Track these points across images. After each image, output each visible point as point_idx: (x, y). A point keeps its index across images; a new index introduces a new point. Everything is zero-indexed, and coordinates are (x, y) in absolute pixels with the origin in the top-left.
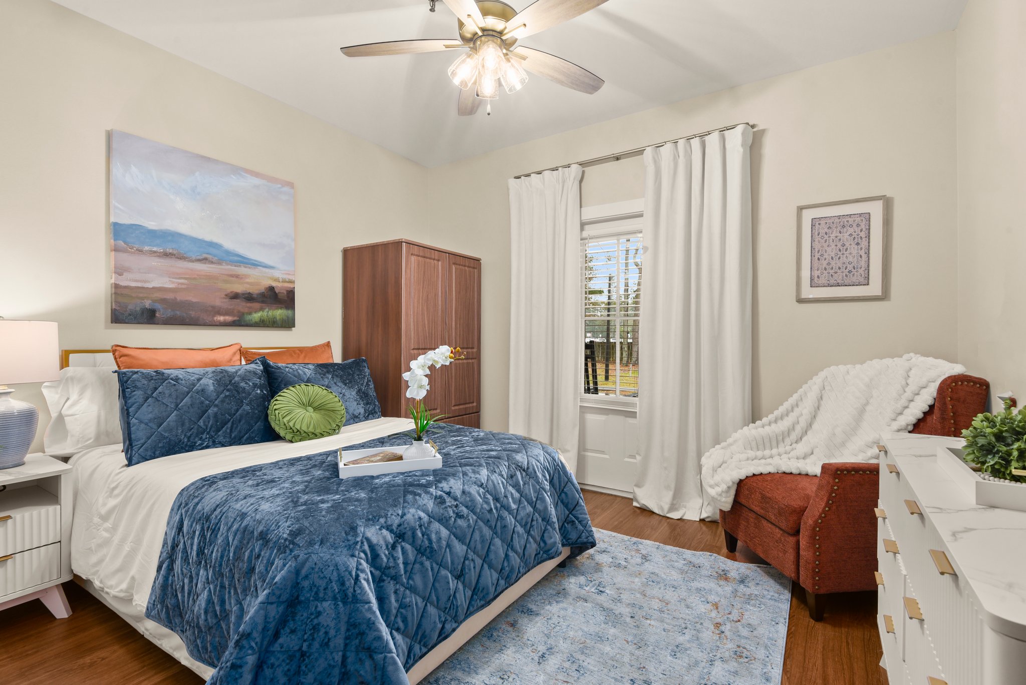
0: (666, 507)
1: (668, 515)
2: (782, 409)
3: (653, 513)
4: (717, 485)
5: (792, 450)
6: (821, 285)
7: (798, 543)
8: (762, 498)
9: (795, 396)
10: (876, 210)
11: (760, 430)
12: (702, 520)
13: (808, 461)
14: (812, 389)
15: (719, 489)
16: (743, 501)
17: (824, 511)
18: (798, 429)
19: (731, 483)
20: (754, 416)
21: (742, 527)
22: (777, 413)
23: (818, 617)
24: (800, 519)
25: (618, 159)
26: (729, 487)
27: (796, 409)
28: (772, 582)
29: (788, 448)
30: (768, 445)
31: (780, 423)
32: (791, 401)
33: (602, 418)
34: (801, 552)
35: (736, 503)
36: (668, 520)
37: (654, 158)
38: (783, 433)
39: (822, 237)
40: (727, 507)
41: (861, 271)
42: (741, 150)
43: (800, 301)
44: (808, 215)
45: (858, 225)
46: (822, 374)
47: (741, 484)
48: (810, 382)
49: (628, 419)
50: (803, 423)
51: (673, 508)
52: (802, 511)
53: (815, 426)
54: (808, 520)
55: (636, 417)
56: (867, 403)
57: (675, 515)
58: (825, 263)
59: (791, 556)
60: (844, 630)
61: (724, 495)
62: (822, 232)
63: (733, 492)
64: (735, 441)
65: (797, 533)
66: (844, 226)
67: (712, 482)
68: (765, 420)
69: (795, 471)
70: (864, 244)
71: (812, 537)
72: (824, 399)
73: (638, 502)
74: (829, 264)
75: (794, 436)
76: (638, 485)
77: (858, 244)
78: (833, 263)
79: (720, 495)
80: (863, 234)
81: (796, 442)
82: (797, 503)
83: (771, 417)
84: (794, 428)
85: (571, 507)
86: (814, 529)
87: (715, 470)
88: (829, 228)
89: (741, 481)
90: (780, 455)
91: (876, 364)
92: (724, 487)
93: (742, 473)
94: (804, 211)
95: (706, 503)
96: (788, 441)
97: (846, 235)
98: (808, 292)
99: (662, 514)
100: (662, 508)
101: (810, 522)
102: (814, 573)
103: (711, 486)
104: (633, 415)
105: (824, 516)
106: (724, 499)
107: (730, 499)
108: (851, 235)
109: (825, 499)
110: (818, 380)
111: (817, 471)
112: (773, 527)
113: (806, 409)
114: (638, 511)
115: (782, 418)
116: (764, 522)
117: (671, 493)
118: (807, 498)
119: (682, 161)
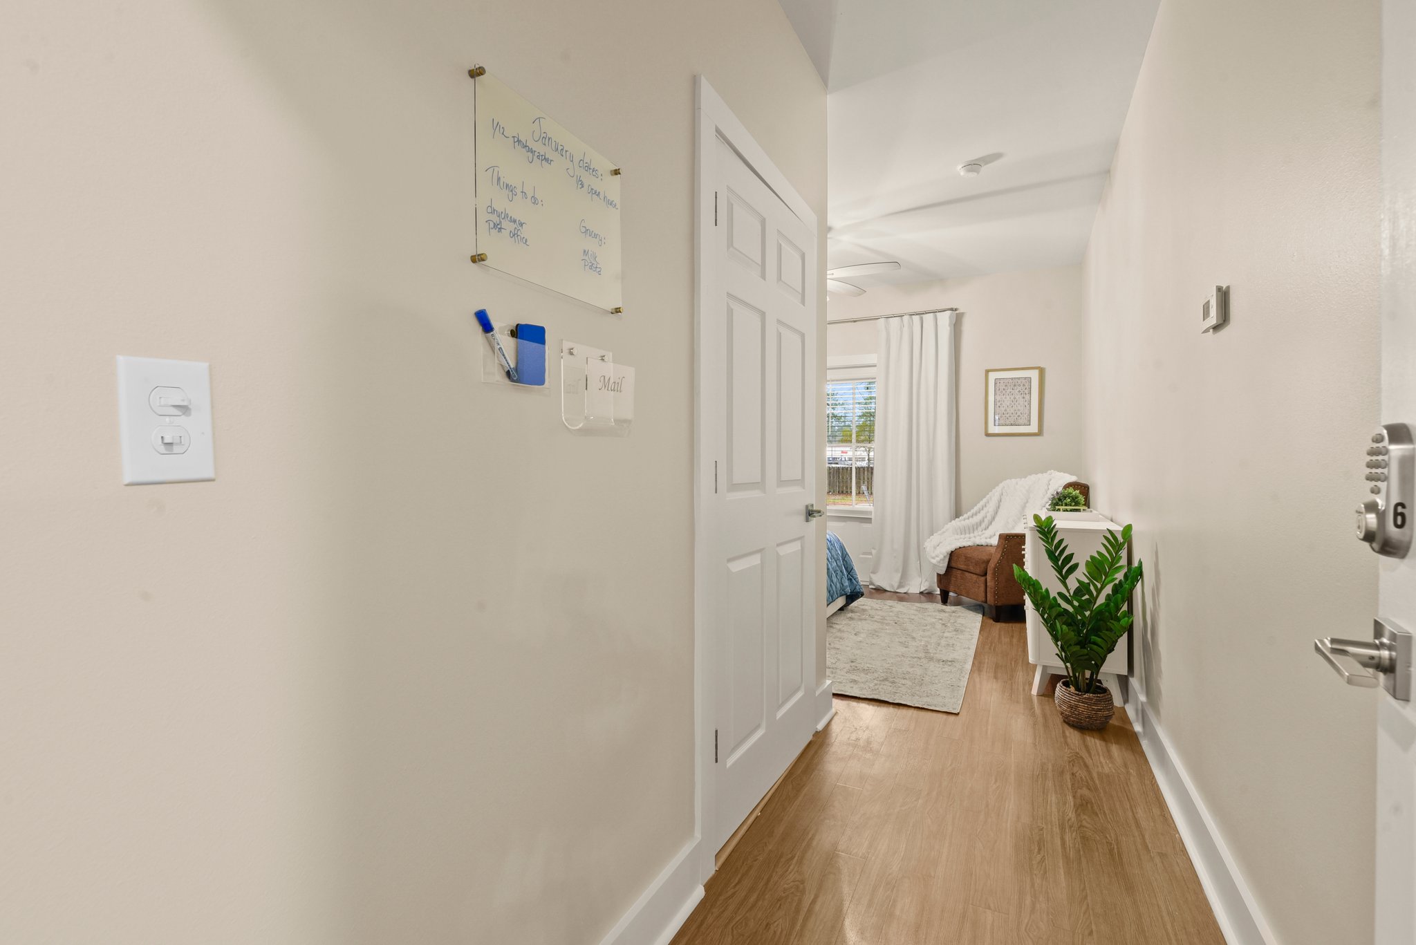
0: (896, 585)
1: (898, 591)
2: (976, 509)
3: (886, 591)
4: (937, 556)
5: (983, 534)
7: (986, 579)
8: (966, 559)
9: (985, 500)
10: (1034, 375)
11: (963, 522)
12: (921, 593)
13: (992, 539)
14: (994, 495)
15: (938, 559)
16: (953, 565)
17: (1000, 559)
18: (986, 521)
19: (946, 554)
20: (957, 514)
21: (953, 582)
22: (973, 511)
23: (997, 619)
24: (987, 566)
25: (855, 321)
26: (945, 557)
27: (985, 509)
28: (971, 612)
29: (980, 533)
30: (967, 531)
31: (975, 517)
32: (982, 503)
33: (842, 524)
34: (988, 584)
35: (949, 567)
36: (898, 594)
37: (886, 327)
38: (977, 524)
39: (1002, 392)
40: (942, 571)
41: (1026, 416)
42: (949, 328)
43: (988, 435)
44: (992, 376)
45: (1024, 385)
46: (1001, 485)
47: (952, 554)
48: (994, 490)
49: (863, 524)
50: (989, 517)
51: (900, 586)
52: (988, 562)
53: (997, 519)
54: (992, 565)
55: (871, 523)
56: (1027, 502)
57: (902, 590)
58: (1003, 409)
59: (982, 589)
60: (1011, 625)
61: (942, 562)
62: (1002, 388)
63: (947, 560)
64: (947, 530)
65: (985, 574)
66: (1015, 385)
67: (934, 555)
68: (965, 516)
69: (984, 544)
70: (1027, 397)
71: (994, 574)
72: (1002, 501)
73: (874, 585)
74: (1006, 410)
75: (983, 526)
76: (874, 572)
77: (1024, 398)
78: (1008, 410)
79: (939, 562)
80: (1027, 391)
81: (985, 529)
82: (985, 558)
83: (969, 514)
84: (983, 521)
85: (849, 570)
86: (995, 569)
87: (935, 548)
88: (1006, 386)
89: (952, 552)
90: (975, 537)
91: (1033, 478)
92: (942, 557)
93: (952, 548)
94: (990, 373)
95: (924, 580)
96: (980, 529)
97: (1017, 391)
98: (993, 429)
99: (892, 590)
100: (892, 586)
101: (993, 566)
102: (995, 594)
103: (933, 558)
104: (869, 520)
105: (1000, 562)
106: (941, 565)
107: (946, 564)
108: (1019, 391)
109: (1001, 552)
110: (998, 489)
111: (995, 541)
112: (972, 575)
113: (991, 508)
114: (873, 591)
115: (976, 514)
116: (967, 574)
117: (899, 575)
118: (991, 555)
119: (906, 329)
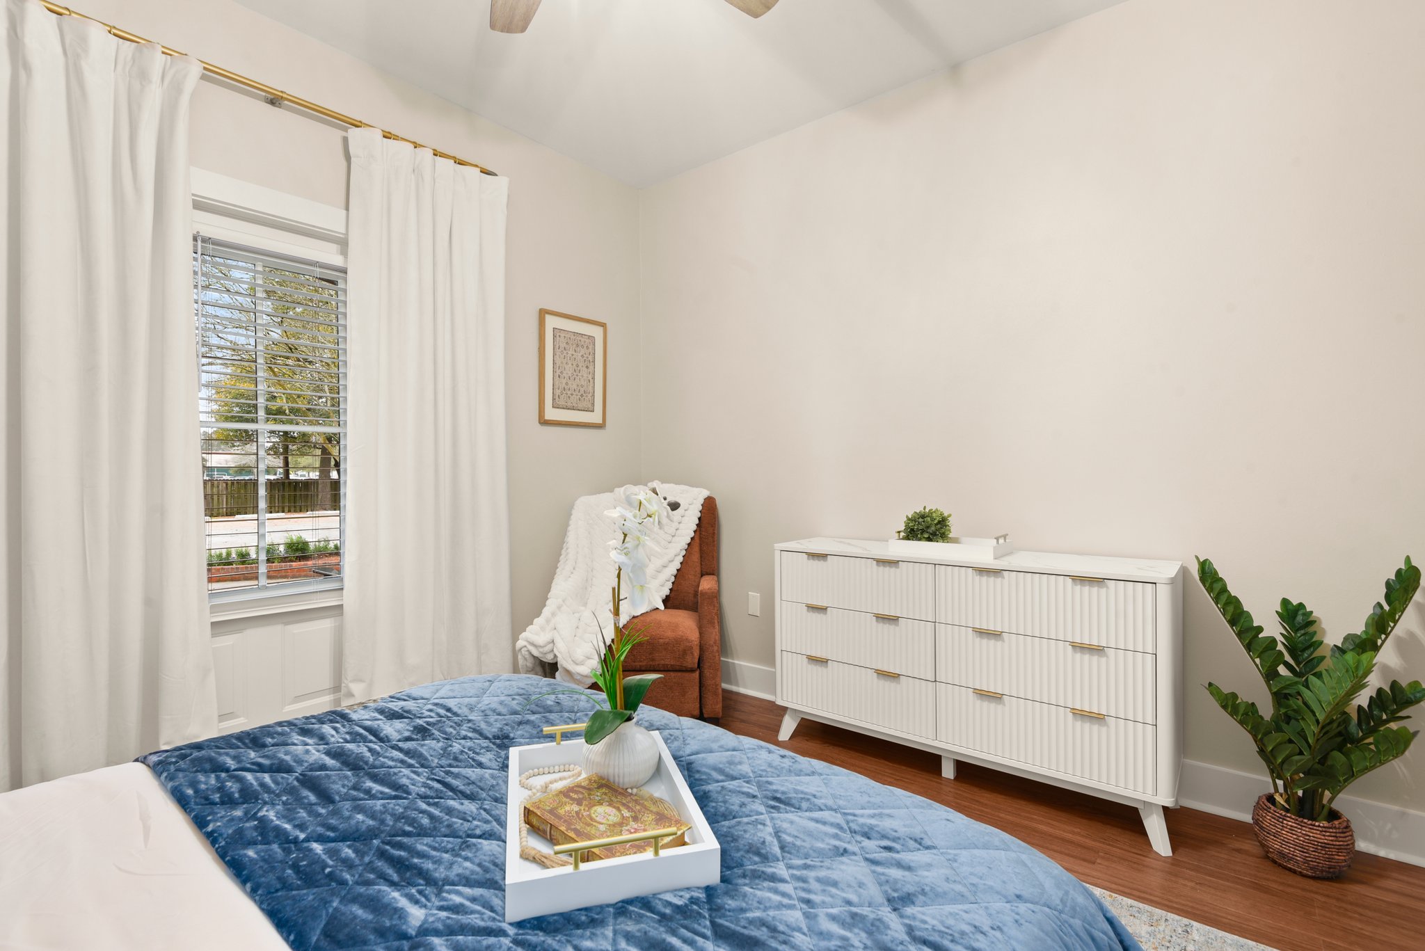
6: (561, 406)
10: (598, 334)
39: (562, 352)
88: (567, 343)
97: (579, 355)
98: (550, 413)
